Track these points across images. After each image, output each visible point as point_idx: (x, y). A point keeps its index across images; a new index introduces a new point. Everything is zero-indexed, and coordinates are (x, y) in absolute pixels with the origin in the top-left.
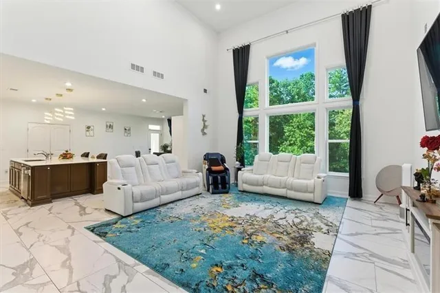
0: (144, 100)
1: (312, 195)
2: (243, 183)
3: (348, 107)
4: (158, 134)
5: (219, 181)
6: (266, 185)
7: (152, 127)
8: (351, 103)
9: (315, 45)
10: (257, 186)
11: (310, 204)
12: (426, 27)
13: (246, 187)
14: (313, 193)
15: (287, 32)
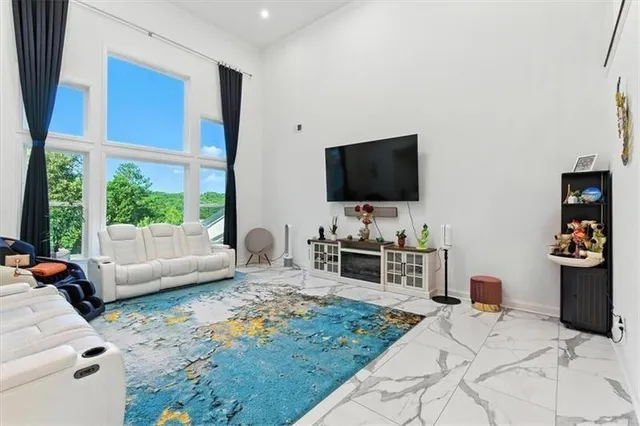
2: (117, 284)
3: (222, 168)
6: (165, 276)
9: (187, 79)
10: (149, 281)
11: (226, 282)
12: (299, 127)
13: (125, 291)
14: (228, 266)
15: (150, 34)
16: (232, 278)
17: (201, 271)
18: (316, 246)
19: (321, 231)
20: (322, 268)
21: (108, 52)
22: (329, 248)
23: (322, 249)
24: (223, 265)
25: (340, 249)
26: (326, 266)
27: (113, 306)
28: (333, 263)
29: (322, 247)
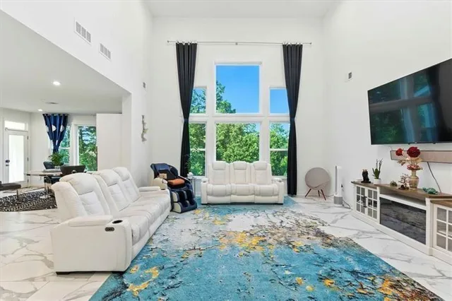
0: (57, 83)
1: (277, 197)
2: (208, 195)
3: (286, 122)
4: (22, 137)
5: (186, 197)
6: (234, 194)
7: (9, 124)
8: (288, 119)
9: (261, 63)
10: (224, 196)
11: (275, 206)
12: (350, 75)
13: (212, 199)
14: (277, 195)
15: (237, 44)
16: (282, 204)
17: (257, 195)
18: (358, 188)
19: (365, 174)
20: (363, 211)
21: (215, 64)
22: (370, 192)
23: (363, 193)
24: (273, 194)
25: (379, 195)
26: (366, 210)
27: (205, 206)
28: (372, 208)
29: (363, 190)
